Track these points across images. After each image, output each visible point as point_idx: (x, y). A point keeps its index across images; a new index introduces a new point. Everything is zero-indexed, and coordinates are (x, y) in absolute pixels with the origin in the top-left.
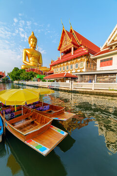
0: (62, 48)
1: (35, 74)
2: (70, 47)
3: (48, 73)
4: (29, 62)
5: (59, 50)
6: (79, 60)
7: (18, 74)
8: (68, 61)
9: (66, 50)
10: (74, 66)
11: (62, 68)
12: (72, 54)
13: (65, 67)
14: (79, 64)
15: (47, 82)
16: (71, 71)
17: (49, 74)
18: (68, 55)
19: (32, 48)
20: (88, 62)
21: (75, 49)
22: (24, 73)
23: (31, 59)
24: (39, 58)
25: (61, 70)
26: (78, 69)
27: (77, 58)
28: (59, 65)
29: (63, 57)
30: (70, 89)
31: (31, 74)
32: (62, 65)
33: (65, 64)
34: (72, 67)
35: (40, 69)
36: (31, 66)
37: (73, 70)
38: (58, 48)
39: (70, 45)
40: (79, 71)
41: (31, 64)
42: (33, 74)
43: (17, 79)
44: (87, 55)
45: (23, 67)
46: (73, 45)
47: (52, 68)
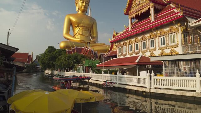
0: (132, 10)
1: (83, 57)
2: (147, 8)
3: (106, 55)
4: (74, 37)
5: (127, 14)
6: (166, 30)
7: (54, 58)
8: (144, 33)
9: (139, 13)
10: (157, 41)
11: (134, 46)
12: (153, 20)
13: (140, 45)
14: (168, 38)
15: (103, 74)
16: (151, 51)
17: (109, 57)
18: (144, 22)
19: (80, 12)
20: (186, 33)
21: (157, 11)
22: (63, 56)
23: (77, 30)
24: (92, 27)
25: (131, 50)
26: (166, 48)
27: (162, 26)
28: (127, 42)
29: (135, 25)
30: (147, 90)
31: (76, 57)
32: (133, 40)
33: (140, 38)
34: (152, 44)
35: (92, 49)
36: (76, 43)
37: (155, 50)
38: (125, 11)
39: (147, 5)
40: (167, 51)
41: (78, 38)
42: (79, 57)
43: (49, 67)
44: (182, 21)
45: (62, 45)
46: (152, 4)
47: (115, 47)
